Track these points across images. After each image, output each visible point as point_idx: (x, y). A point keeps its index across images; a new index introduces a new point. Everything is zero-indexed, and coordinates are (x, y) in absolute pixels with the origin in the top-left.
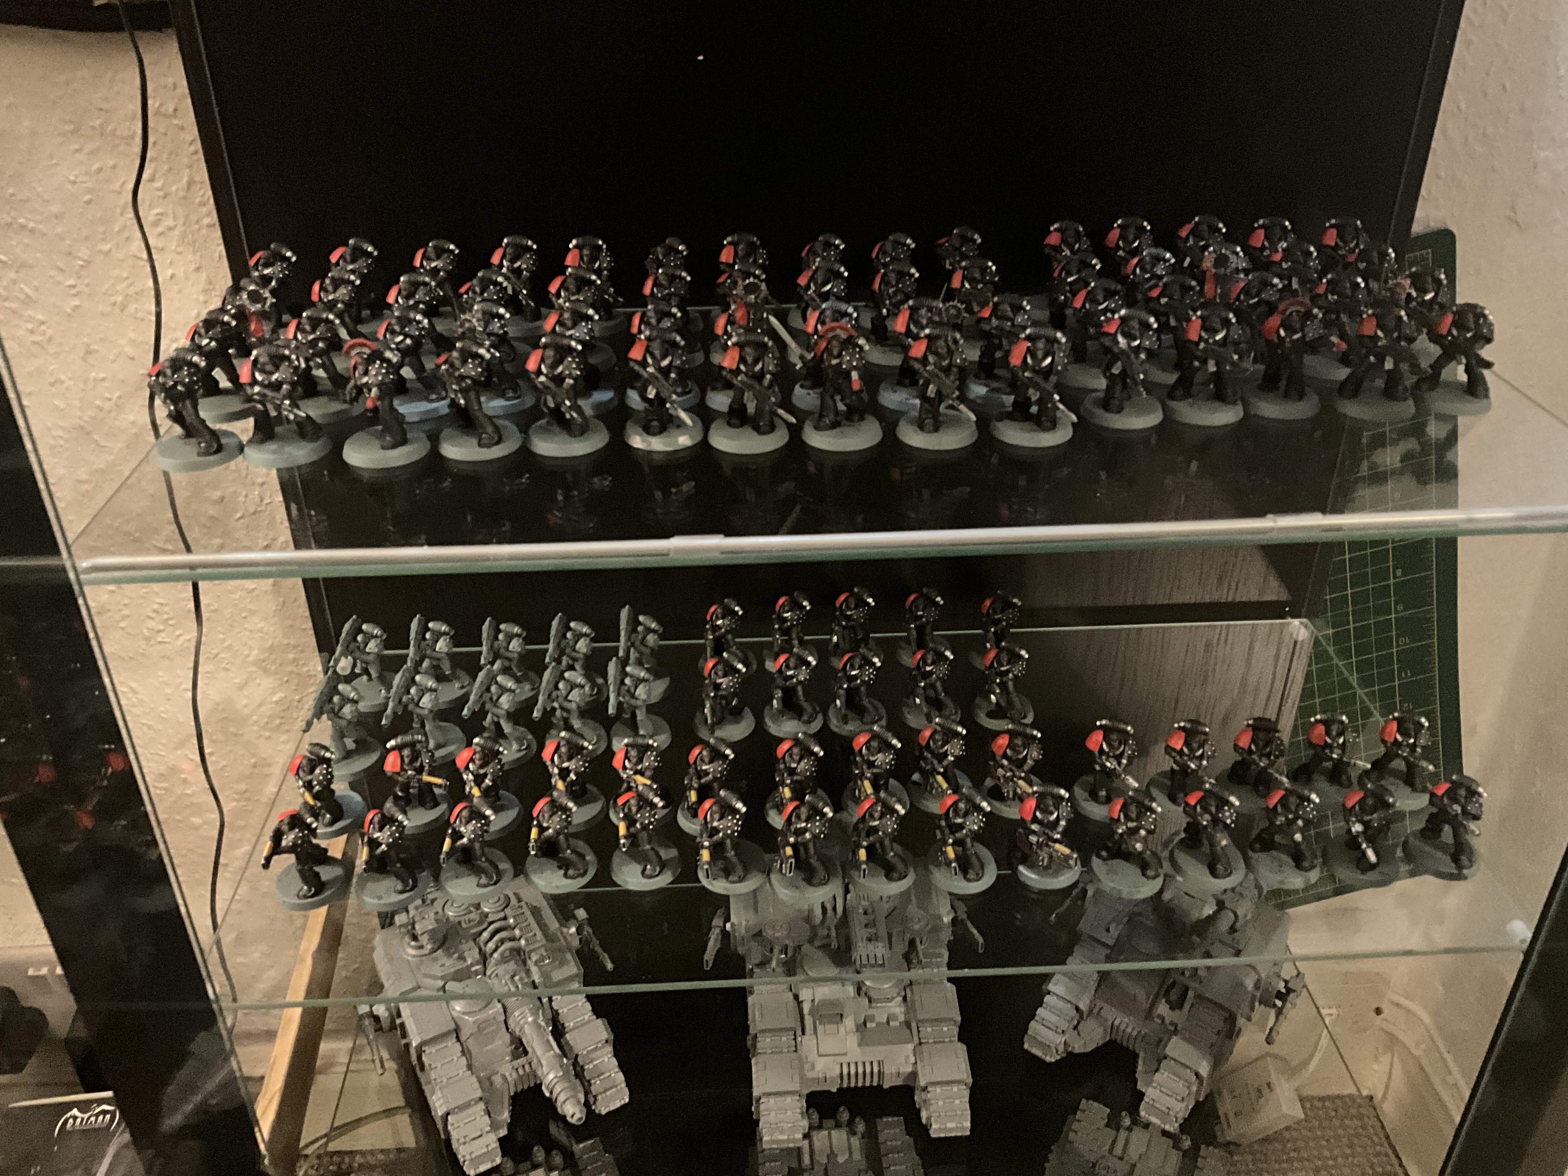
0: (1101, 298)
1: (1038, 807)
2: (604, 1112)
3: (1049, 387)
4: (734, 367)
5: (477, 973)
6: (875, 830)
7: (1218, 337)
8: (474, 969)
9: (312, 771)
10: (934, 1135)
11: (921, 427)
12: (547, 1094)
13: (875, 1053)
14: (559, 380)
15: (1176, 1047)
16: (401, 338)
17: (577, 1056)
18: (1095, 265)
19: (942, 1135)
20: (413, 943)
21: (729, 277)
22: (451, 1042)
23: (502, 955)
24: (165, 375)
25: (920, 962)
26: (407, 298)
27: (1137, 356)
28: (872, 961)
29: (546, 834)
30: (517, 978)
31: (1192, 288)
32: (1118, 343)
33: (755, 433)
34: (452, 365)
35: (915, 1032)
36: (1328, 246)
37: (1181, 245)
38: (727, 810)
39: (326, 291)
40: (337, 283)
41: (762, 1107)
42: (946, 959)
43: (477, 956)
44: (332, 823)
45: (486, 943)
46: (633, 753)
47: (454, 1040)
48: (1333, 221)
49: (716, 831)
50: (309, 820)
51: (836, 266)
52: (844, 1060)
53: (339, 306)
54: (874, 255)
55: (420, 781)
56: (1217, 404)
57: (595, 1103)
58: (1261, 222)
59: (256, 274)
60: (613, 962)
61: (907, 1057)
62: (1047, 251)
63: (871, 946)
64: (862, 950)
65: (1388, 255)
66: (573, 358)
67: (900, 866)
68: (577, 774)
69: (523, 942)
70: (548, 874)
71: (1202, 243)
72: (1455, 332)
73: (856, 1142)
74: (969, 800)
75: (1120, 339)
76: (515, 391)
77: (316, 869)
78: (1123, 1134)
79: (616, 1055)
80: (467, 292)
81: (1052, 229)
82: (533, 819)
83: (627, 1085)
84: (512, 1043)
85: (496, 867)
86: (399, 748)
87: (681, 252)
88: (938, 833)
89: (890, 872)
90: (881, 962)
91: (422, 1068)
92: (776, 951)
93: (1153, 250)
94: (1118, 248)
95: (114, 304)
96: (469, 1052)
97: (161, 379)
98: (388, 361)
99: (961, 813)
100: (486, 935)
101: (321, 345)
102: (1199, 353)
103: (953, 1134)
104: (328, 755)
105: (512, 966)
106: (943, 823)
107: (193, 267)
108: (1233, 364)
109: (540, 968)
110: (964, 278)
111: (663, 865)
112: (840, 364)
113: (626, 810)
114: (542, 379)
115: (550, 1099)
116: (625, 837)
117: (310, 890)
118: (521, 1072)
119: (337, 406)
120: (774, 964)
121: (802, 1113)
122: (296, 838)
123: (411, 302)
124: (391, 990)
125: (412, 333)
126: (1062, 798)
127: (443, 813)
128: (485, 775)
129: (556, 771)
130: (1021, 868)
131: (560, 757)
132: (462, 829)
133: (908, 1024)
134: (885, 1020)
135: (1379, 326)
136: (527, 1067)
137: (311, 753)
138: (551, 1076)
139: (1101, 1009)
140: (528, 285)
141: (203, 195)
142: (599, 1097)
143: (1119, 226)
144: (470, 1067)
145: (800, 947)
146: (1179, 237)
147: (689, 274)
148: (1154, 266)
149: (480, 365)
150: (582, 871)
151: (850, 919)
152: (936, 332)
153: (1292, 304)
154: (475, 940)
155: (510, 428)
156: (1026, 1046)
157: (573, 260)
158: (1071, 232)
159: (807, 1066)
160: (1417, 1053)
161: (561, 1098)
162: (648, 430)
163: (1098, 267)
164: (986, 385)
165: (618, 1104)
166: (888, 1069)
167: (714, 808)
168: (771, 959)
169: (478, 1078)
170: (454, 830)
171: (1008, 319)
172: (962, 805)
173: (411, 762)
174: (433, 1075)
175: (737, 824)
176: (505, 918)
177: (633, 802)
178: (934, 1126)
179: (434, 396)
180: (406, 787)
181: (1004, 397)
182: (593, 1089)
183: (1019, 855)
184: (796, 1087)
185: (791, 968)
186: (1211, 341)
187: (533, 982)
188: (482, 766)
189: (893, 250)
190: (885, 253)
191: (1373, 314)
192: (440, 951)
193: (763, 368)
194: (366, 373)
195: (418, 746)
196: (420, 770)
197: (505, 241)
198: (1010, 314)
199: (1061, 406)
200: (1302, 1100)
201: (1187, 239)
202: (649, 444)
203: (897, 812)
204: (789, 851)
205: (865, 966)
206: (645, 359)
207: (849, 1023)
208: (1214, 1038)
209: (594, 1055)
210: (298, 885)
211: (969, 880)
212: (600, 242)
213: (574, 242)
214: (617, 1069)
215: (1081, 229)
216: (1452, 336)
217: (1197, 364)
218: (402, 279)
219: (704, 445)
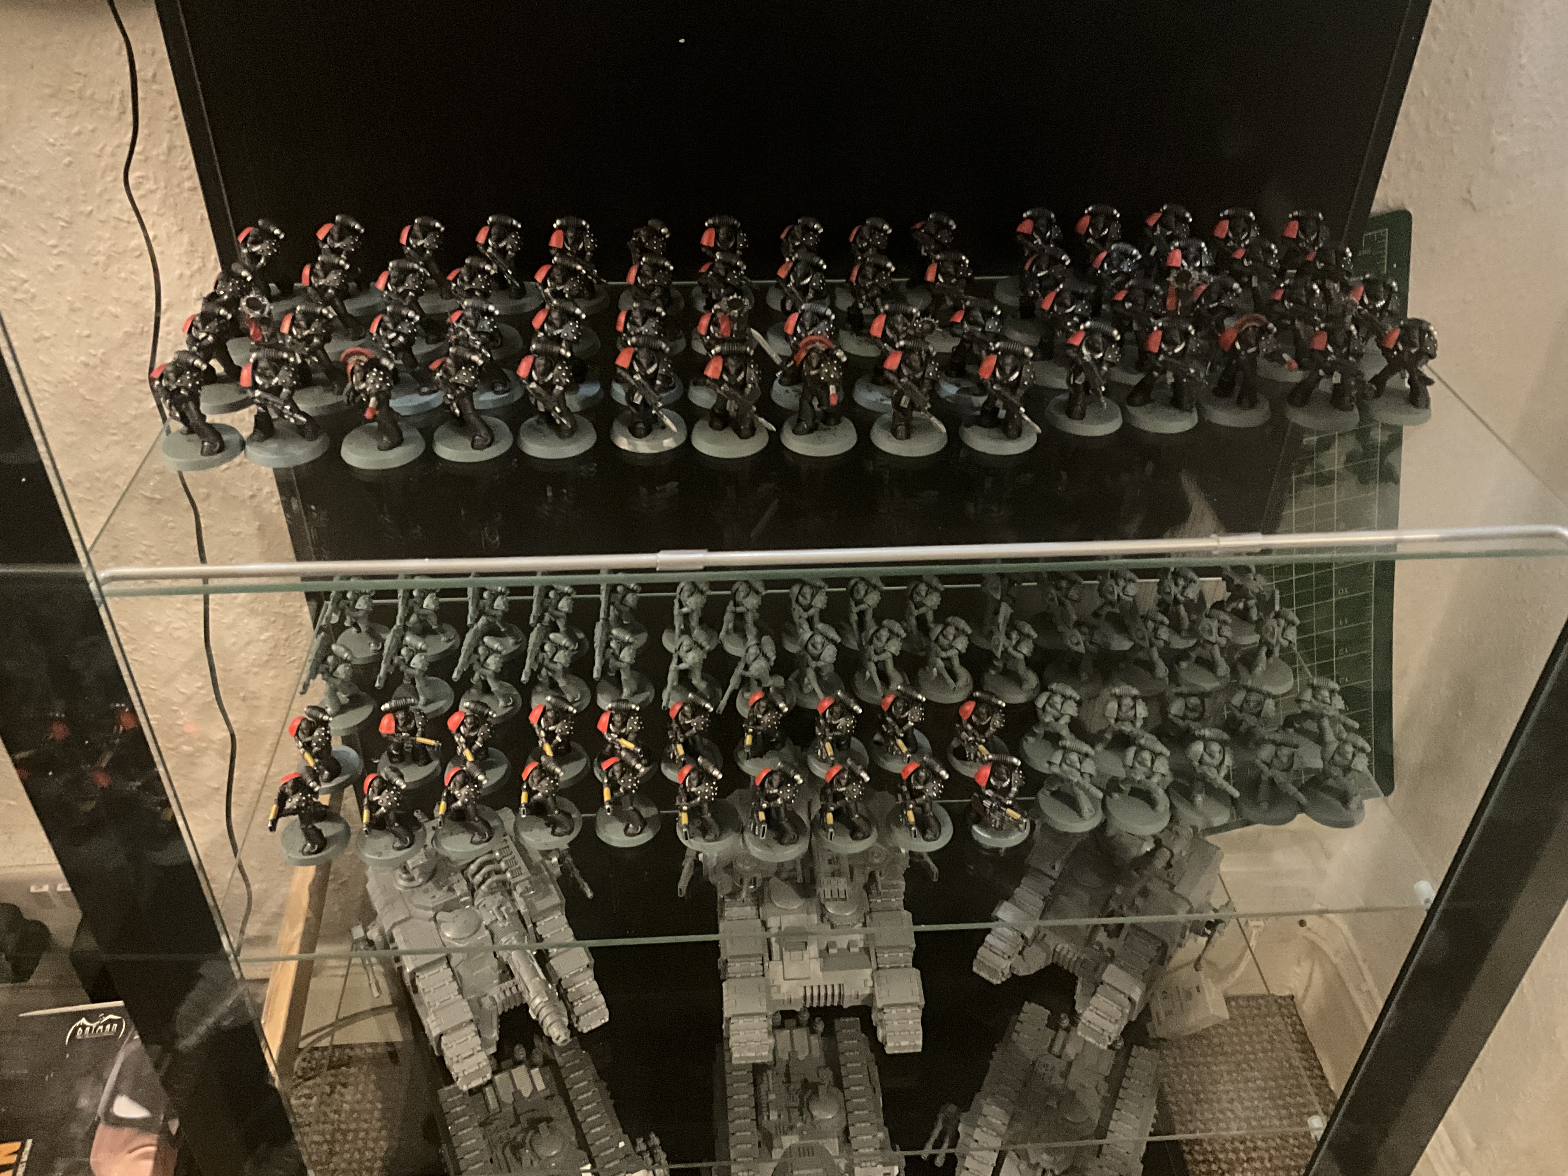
0: (1068, 303)
1: (992, 774)
2: (585, 1031)
3: (1015, 400)
4: (717, 377)
5: (465, 903)
6: (842, 795)
7: (1177, 350)
8: (463, 900)
9: (311, 733)
10: (888, 1052)
11: (894, 433)
12: (534, 1017)
13: (836, 978)
14: (549, 387)
15: (1112, 974)
16: (393, 335)
17: (560, 980)
18: (1065, 261)
19: (896, 1052)
20: (404, 876)
21: (709, 269)
22: (443, 969)
23: (489, 887)
24: (168, 379)
25: (879, 894)
26: (397, 285)
27: (1100, 369)
28: (835, 896)
29: (535, 797)
30: (503, 909)
31: (1155, 293)
32: (1083, 355)
33: (736, 436)
34: (446, 371)
35: (873, 958)
36: (1289, 238)
37: (1149, 233)
38: (704, 776)
39: (316, 276)
40: (328, 268)
41: (731, 1027)
42: (903, 889)
43: (465, 888)
44: (329, 780)
45: (474, 875)
46: (617, 718)
47: (445, 966)
48: (1296, 213)
49: (695, 795)
50: (311, 785)
51: (816, 259)
52: (808, 983)
53: (330, 291)
54: (851, 239)
55: (414, 742)
56: (1172, 411)
57: (577, 1022)
58: (1227, 212)
59: (245, 251)
60: (592, 890)
61: (865, 981)
62: (1019, 238)
63: (834, 881)
64: (827, 886)
65: (1345, 255)
66: (563, 366)
67: (865, 827)
68: (561, 737)
69: (509, 875)
70: (536, 831)
71: (1169, 233)
72: (1400, 347)
73: (815, 1040)
74: (929, 768)
75: (1085, 351)
76: (504, 385)
77: (318, 825)
78: (1062, 1034)
79: (596, 978)
80: (455, 281)
81: (1025, 215)
82: (522, 782)
83: (608, 1006)
84: (499, 968)
85: (487, 825)
86: (393, 711)
87: (664, 235)
88: (900, 796)
89: (855, 833)
90: (843, 896)
91: (416, 991)
92: (746, 882)
93: (1122, 246)
94: (1088, 235)
95: (96, 264)
96: (460, 976)
97: (164, 383)
98: (385, 368)
99: (922, 780)
100: (473, 867)
101: (316, 340)
102: (1158, 364)
103: (906, 1051)
104: (326, 718)
105: (499, 897)
106: (905, 789)
107: (175, 229)
108: (1189, 377)
109: (525, 899)
110: (938, 271)
111: (644, 823)
112: (818, 375)
113: (610, 775)
114: (533, 385)
115: (536, 1022)
116: (610, 803)
117: (313, 847)
118: (508, 994)
119: (331, 399)
120: (744, 894)
121: (769, 1033)
122: (300, 801)
123: (401, 290)
124: (385, 920)
125: (405, 331)
126: (1014, 766)
127: (435, 770)
128: (476, 738)
129: (543, 734)
130: (975, 828)
131: (546, 720)
132: (456, 792)
133: (866, 950)
134: (845, 946)
135: (1329, 342)
136: (514, 989)
137: (310, 716)
138: (537, 1001)
139: (1045, 935)
140: (512, 264)
141: (184, 160)
142: (582, 1018)
143: (1089, 213)
144: (460, 991)
145: (768, 879)
146: (1147, 226)
147: (672, 264)
148: (1121, 261)
149: (473, 373)
150: (569, 829)
151: (815, 854)
152: (910, 344)
153: (1248, 321)
154: (462, 872)
155: (501, 426)
156: (975, 969)
157: (558, 241)
158: (1043, 221)
159: (774, 989)
160: (1336, 960)
161: (548, 1021)
162: (635, 433)
163: (1067, 263)
164: (958, 385)
165: (599, 1023)
166: (847, 992)
167: (693, 775)
168: (741, 890)
169: (469, 1001)
170: (448, 792)
171: (977, 324)
172: (922, 774)
173: (405, 725)
174: (426, 999)
175: (714, 791)
176: (491, 852)
177: (616, 768)
178: (890, 1044)
179: (425, 389)
180: (400, 747)
181: (974, 398)
182: (577, 1011)
183: (973, 814)
184: (764, 1009)
185: (759, 898)
186: (1170, 353)
187: (519, 912)
188: (472, 730)
189: (871, 235)
190: (863, 239)
191: (1325, 329)
192: (430, 883)
193: (744, 378)
194: (364, 380)
195: (411, 708)
196: (413, 732)
197: (490, 219)
198: (981, 320)
199: (1027, 418)
200: (1228, 1000)
201: (1154, 229)
202: (635, 446)
203: (863, 779)
204: (762, 816)
205: (828, 900)
206: (631, 365)
207: (813, 950)
208: (1147, 966)
209: (576, 979)
210: (300, 839)
211: (927, 840)
212: (584, 223)
213: (558, 222)
214: (598, 992)
215: (1053, 216)
216: (1398, 350)
217: (1156, 374)
218: (391, 264)
219: (687, 448)
